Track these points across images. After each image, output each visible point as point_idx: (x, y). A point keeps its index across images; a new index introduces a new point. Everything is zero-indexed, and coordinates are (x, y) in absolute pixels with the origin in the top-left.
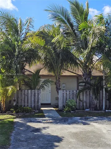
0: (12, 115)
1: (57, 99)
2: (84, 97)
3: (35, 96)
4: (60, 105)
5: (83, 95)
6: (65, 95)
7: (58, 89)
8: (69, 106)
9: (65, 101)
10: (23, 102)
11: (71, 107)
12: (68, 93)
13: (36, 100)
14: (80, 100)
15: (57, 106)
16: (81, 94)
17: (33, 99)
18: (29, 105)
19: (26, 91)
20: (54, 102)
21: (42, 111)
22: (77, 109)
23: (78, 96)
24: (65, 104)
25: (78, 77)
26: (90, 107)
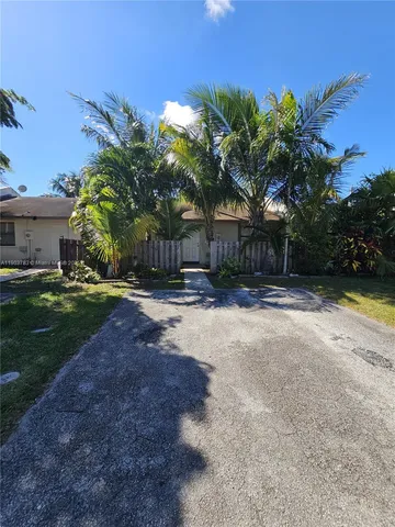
0: (129, 282)
1: (208, 255)
2: (253, 253)
3: (170, 250)
4: (213, 265)
5: (251, 249)
6: (221, 250)
7: (210, 239)
8: (228, 268)
9: (220, 258)
10: (151, 260)
11: (232, 269)
12: (226, 246)
13: (173, 258)
14: (245, 257)
15: (207, 266)
16: (248, 247)
17: (167, 256)
18: (162, 265)
19: (161, 242)
20: (203, 261)
21: (182, 276)
22: (240, 273)
23: (242, 250)
24: (220, 263)
25: (240, 223)
26: (261, 269)
